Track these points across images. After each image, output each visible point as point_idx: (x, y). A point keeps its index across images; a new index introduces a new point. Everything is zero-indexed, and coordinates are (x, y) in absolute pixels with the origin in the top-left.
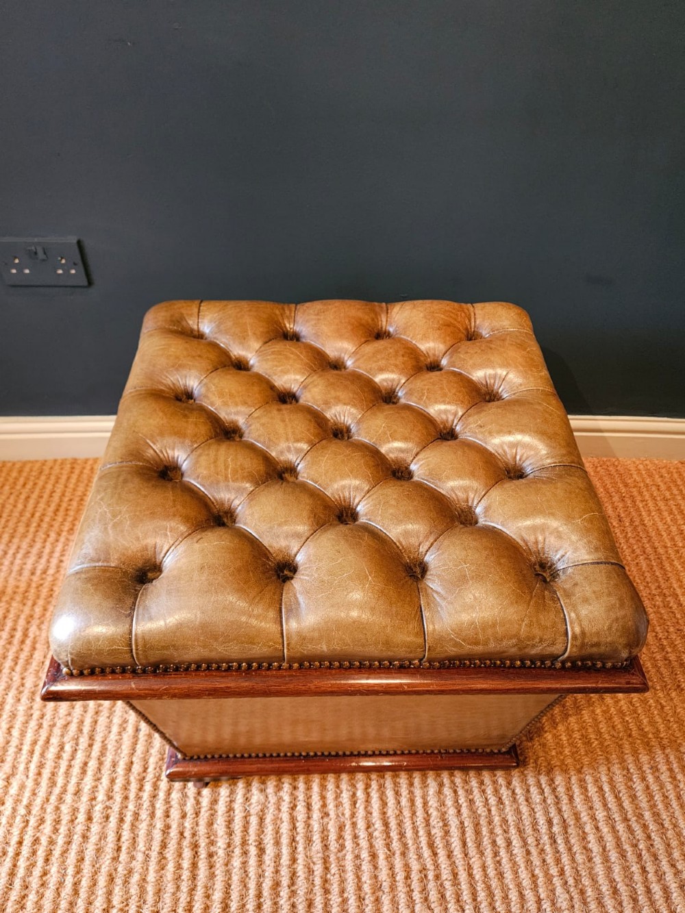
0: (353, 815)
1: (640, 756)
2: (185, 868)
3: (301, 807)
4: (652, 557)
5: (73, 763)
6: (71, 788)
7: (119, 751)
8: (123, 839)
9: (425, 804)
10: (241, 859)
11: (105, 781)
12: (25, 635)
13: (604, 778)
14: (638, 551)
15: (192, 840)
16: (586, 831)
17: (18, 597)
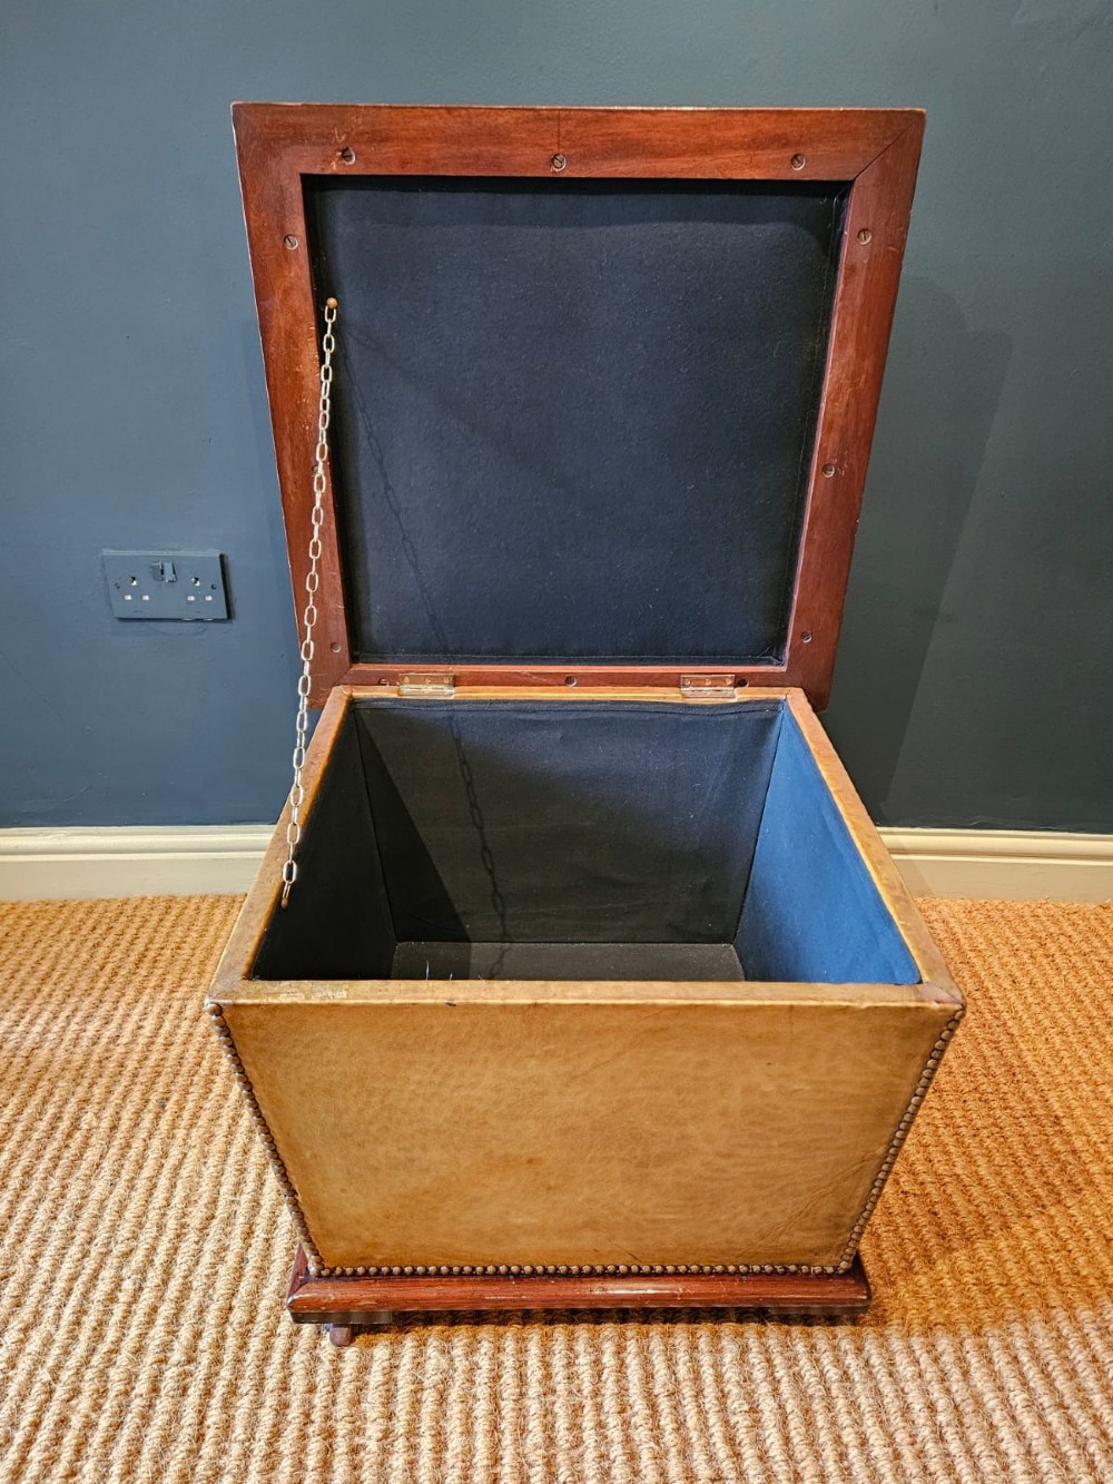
0: (596, 1393)
1: (1078, 1311)
2: (310, 1468)
3: (508, 1377)
4: (1069, 1030)
5: (134, 1307)
6: (128, 1344)
7: (211, 1291)
8: (208, 1422)
9: (719, 1378)
10: (405, 1456)
11: (185, 1333)
12: (75, 1126)
13: (1019, 1343)
14: (1047, 1023)
15: (323, 1425)
16: (995, 1423)
17: (68, 1075)
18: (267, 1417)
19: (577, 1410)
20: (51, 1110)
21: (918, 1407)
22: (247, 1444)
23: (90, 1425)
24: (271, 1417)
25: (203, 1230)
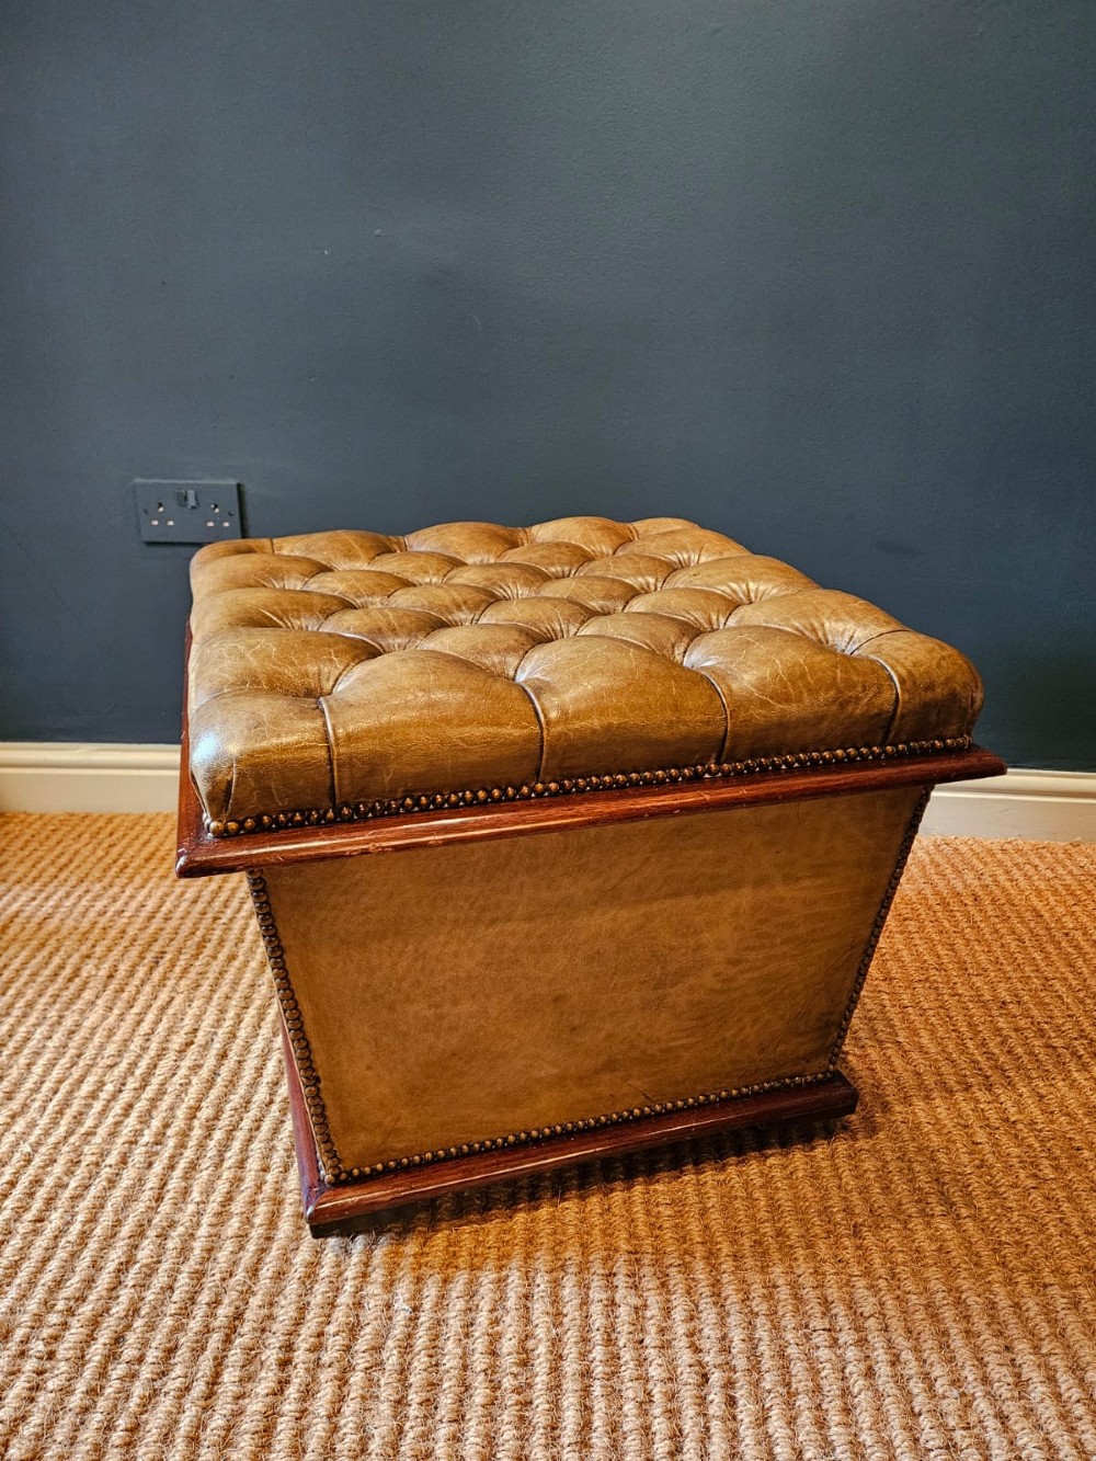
2: (257, 1225)
5: (113, 1103)
6: (102, 1131)
7: (183, 1095)
8: (169, 1187)
11: (156, 1123)
14: (1004, 931)
15: (273, 1195)
17: (74, 937)
18: (222, 1187)
20: (56, 960)
22: (202, 1206)
23: (61, 1185)
24: (226, 1185)
25: (182, 1052)
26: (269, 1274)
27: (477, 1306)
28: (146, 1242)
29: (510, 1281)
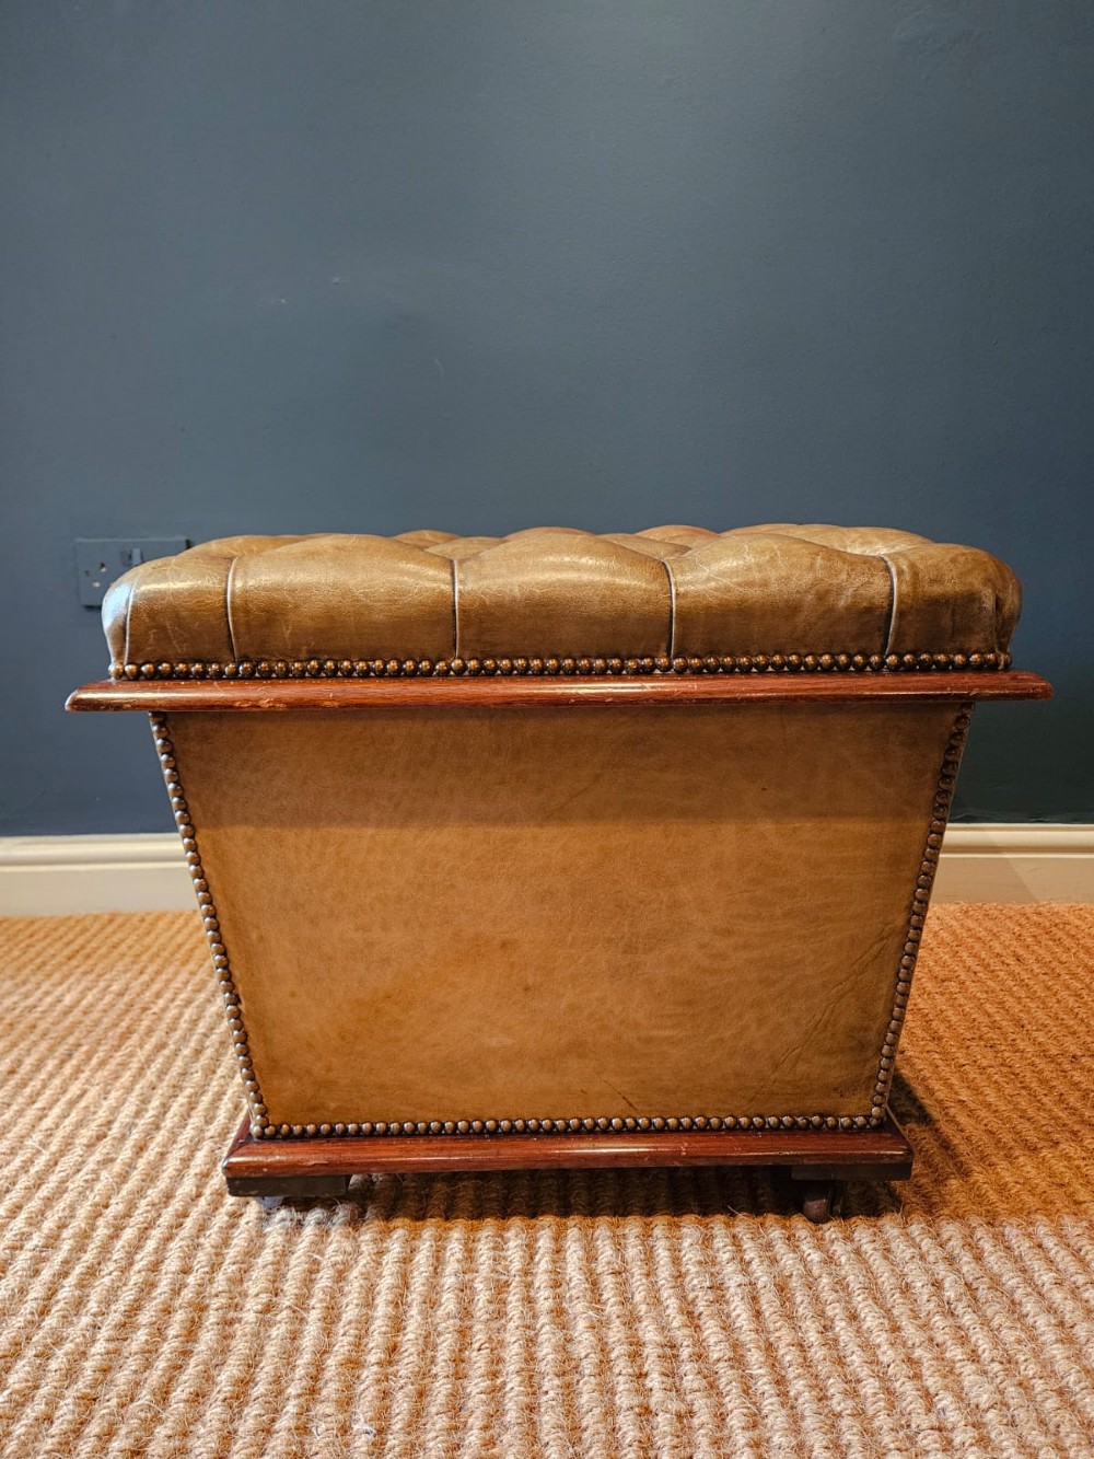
0: (526, 1272)
2: (170, 1337)
3: (422, 1259)
7: (87, 1192)
8: (59, 1296)
9: (676, 1259)
10: (288, 1327)
13: (1044, 1231)
14: (1057, 988)
15: (194, 1300)
16: (1017, 1298)
18: (127, 1296)
19: (500, 1288)
21: (919, 1284)
25: (91, 1146)
26: (184, 1396)
27: (465, 1423)
28: (21, 1363)
29: (507, 1389)
